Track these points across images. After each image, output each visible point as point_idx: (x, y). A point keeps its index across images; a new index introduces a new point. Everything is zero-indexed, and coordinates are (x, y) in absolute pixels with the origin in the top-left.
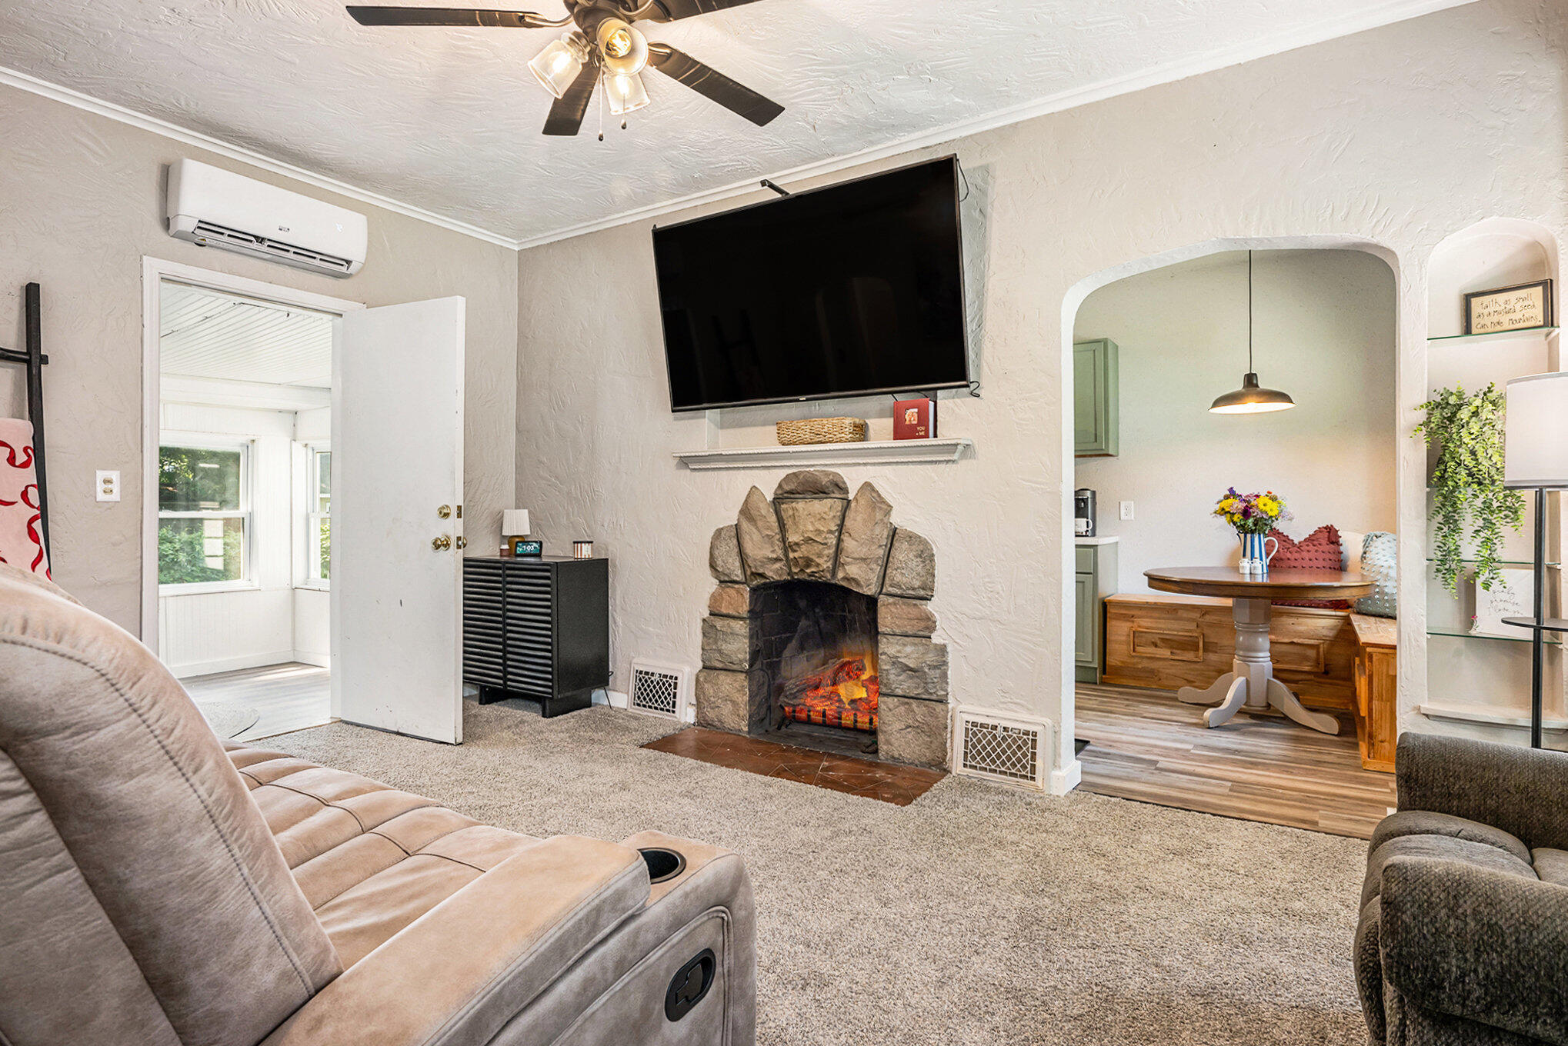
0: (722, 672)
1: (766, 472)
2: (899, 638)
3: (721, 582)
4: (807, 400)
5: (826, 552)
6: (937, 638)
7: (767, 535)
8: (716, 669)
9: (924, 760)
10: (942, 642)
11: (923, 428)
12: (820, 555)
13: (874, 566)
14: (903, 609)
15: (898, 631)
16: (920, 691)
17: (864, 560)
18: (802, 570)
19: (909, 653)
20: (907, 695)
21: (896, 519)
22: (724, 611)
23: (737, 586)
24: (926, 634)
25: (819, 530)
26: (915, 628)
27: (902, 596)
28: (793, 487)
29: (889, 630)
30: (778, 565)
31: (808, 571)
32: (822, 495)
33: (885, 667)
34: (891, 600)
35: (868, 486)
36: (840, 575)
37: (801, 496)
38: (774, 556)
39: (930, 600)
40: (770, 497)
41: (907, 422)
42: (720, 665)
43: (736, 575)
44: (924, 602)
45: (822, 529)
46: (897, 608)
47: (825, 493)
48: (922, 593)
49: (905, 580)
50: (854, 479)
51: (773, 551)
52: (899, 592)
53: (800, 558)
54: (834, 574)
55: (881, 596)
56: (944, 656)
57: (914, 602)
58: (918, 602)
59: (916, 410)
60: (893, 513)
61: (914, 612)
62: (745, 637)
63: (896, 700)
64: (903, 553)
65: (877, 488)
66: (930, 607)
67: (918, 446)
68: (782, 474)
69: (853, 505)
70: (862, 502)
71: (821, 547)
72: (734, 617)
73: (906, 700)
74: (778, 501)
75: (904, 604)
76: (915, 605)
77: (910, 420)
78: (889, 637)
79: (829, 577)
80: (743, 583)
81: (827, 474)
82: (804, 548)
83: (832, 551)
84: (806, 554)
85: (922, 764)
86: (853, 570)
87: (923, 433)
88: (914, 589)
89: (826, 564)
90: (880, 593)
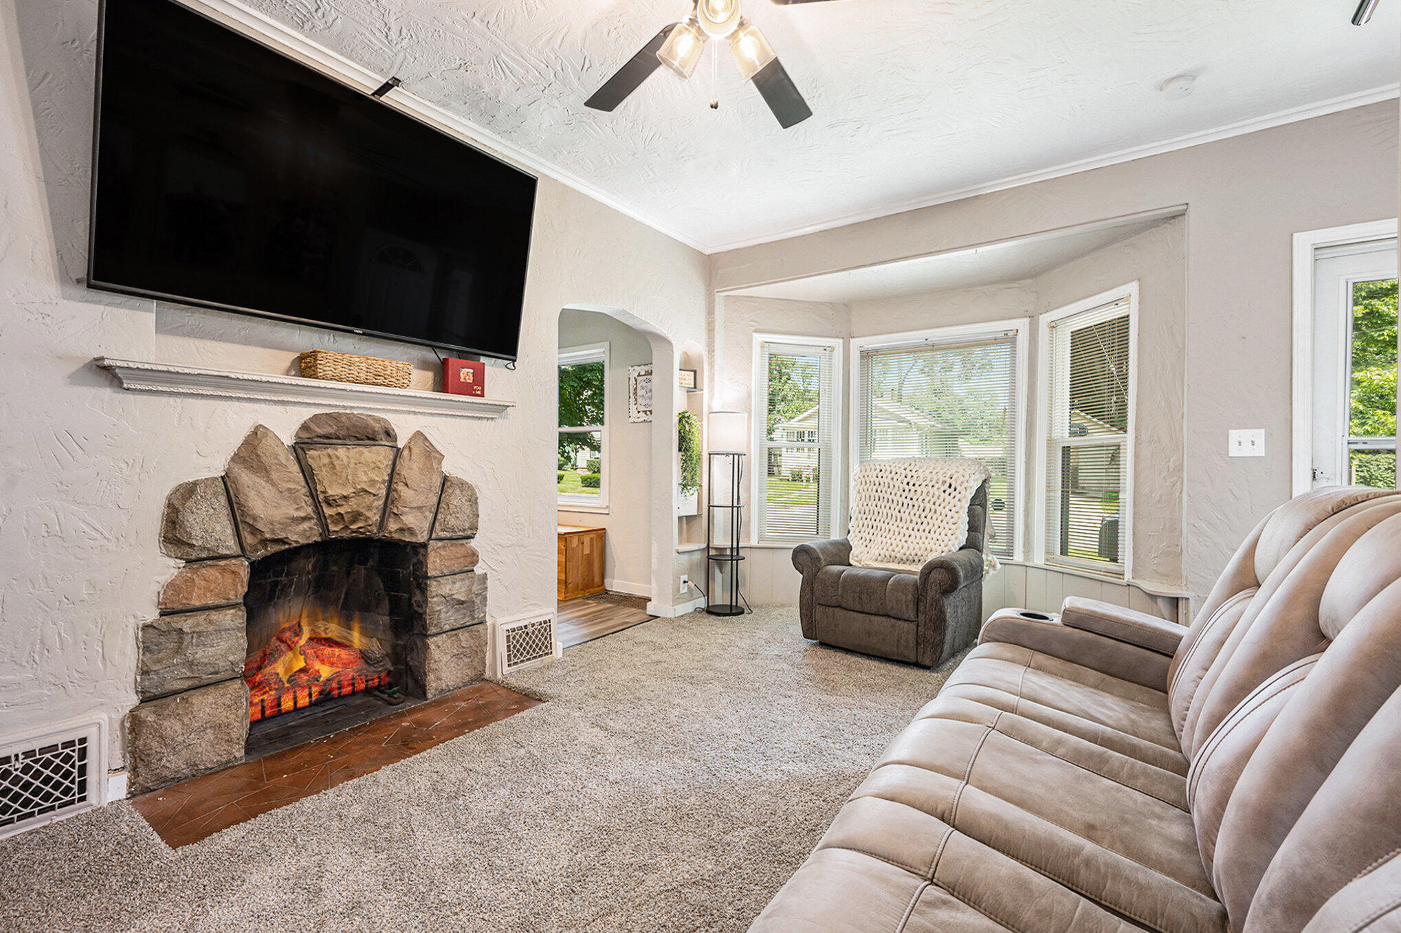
0: (192, 692)
1: (280, 408)
2: (448, 577)
3: (188, 561)
4: (364, 334)
5: (376, 504)
6: (479, 570)
7: (289, 489)
8: (175, 693)
9: (467, 679)
10: (484, 572)
11: (479, 388)
12: (369, 508)
13: (427, 513)
14: (453, 550)
15: (446, 572)
16: (466, 619)
17: (420, 508)
18: (346, 527)
19: (457, 588)
20: (454, 627)
21: (448, 468)
22: (196, 603)
23: (222, 563)
24: (470, 568)
25: (374, 480)
26: (462, 565)
27: (450, 539)
28: (331, 431)
29: (437, 573)
30: (306, 525)
31: (354, 527)
32: (367, 442)
33: (438, 608)
34: (440, 544)
35: (419, 435)
36: (392, 526)
37: (339, 441)
38: (303, 514)
39: (473, 538)
40: (288, 440)
41: (462, 380)
42: (187, 684)
43: (228, 548)
44: (468, 541)
45: (377, 479)
46: (446, 551)
47: (373, 439)
48: (469, 533)
49: (458, 523)
50: (404, 427)
51: (297, 509)
52: (449, 535)
53: (347, 513)
54: (382, 524)
55: (431, 542)
56: (485, 583)
57: (461, 542)
58: (464, 541)
59: (472, 371)
60: (444, 462)
61: (461, 551)
62: (239, 629)
63: (444, 635)
64: (456, 499)
65: (429, 438)
66: (473, 543)
67: (473, 403)
68: (307, 414)
69: (406, 453)
70: (415, 451)
71: (372, 498)
72: (216, 608)
73: (454, 632)
74: (300, 448)
75: (452, 545)
76: (462, 544)
77: (465, 379)
78: (439, 579)
79: (375, 531)
80: (239, 556)
81: (378, 420)
82: (353, 502)
83: (381, 502)
84: (355, 508)
85: (465, 685)
86: (410, 520)
87: (479, 392)
88: (464, 530)
89: (375, 517)
90: (430, 539)
